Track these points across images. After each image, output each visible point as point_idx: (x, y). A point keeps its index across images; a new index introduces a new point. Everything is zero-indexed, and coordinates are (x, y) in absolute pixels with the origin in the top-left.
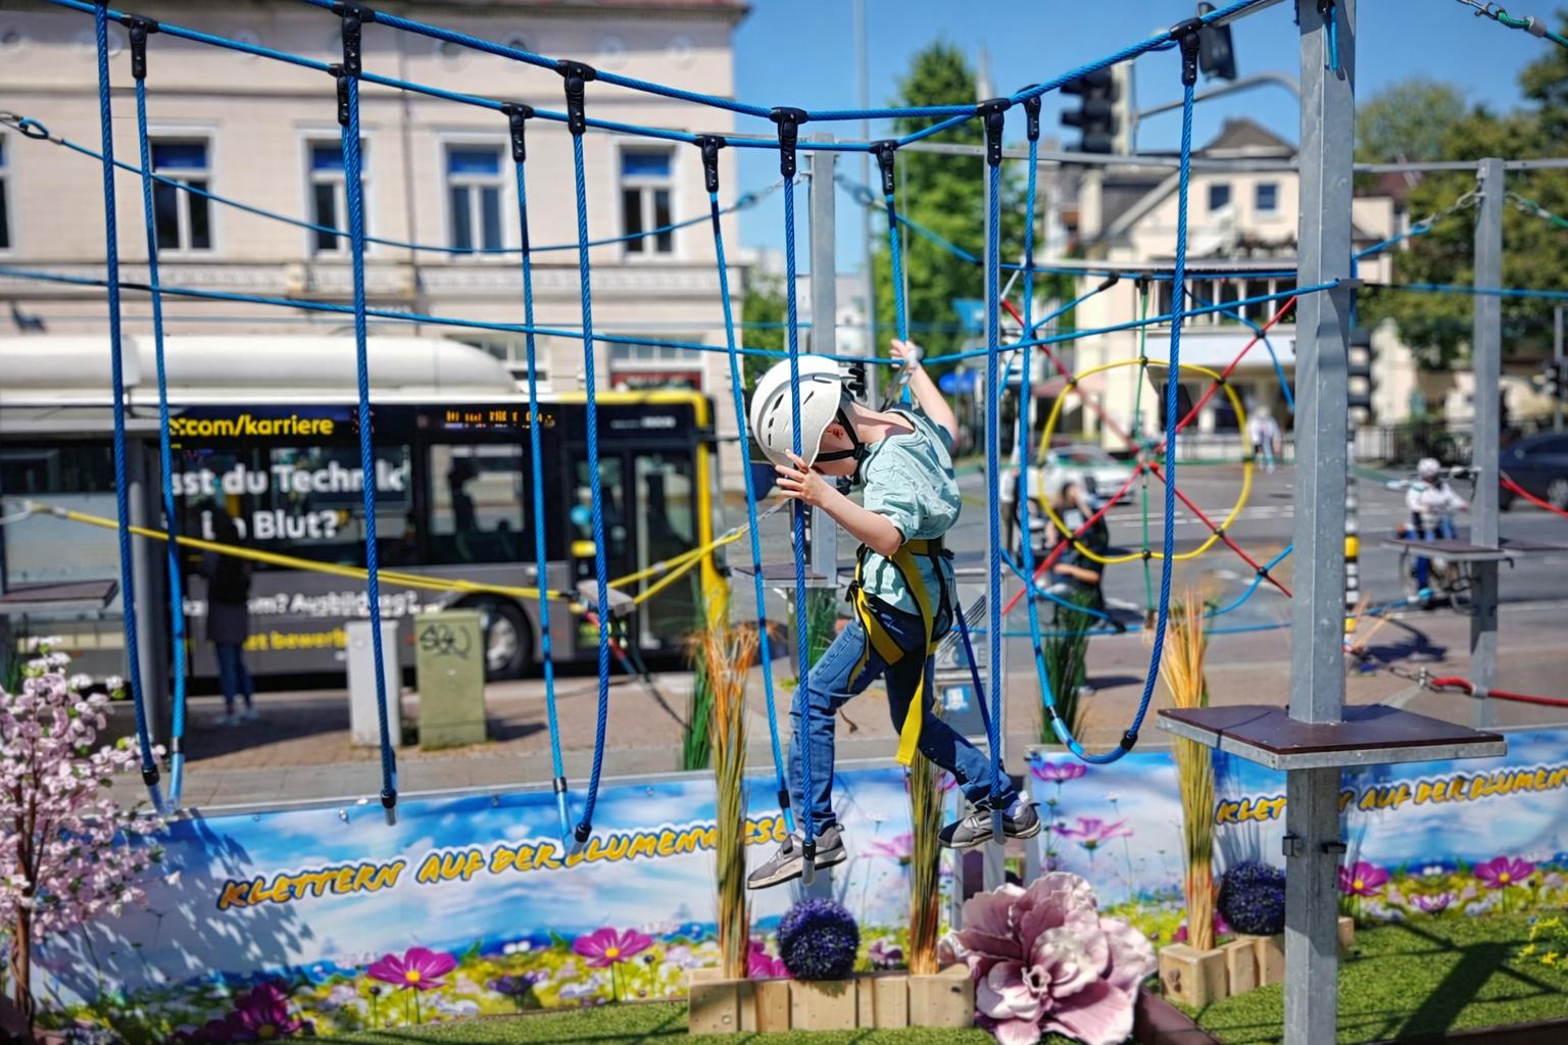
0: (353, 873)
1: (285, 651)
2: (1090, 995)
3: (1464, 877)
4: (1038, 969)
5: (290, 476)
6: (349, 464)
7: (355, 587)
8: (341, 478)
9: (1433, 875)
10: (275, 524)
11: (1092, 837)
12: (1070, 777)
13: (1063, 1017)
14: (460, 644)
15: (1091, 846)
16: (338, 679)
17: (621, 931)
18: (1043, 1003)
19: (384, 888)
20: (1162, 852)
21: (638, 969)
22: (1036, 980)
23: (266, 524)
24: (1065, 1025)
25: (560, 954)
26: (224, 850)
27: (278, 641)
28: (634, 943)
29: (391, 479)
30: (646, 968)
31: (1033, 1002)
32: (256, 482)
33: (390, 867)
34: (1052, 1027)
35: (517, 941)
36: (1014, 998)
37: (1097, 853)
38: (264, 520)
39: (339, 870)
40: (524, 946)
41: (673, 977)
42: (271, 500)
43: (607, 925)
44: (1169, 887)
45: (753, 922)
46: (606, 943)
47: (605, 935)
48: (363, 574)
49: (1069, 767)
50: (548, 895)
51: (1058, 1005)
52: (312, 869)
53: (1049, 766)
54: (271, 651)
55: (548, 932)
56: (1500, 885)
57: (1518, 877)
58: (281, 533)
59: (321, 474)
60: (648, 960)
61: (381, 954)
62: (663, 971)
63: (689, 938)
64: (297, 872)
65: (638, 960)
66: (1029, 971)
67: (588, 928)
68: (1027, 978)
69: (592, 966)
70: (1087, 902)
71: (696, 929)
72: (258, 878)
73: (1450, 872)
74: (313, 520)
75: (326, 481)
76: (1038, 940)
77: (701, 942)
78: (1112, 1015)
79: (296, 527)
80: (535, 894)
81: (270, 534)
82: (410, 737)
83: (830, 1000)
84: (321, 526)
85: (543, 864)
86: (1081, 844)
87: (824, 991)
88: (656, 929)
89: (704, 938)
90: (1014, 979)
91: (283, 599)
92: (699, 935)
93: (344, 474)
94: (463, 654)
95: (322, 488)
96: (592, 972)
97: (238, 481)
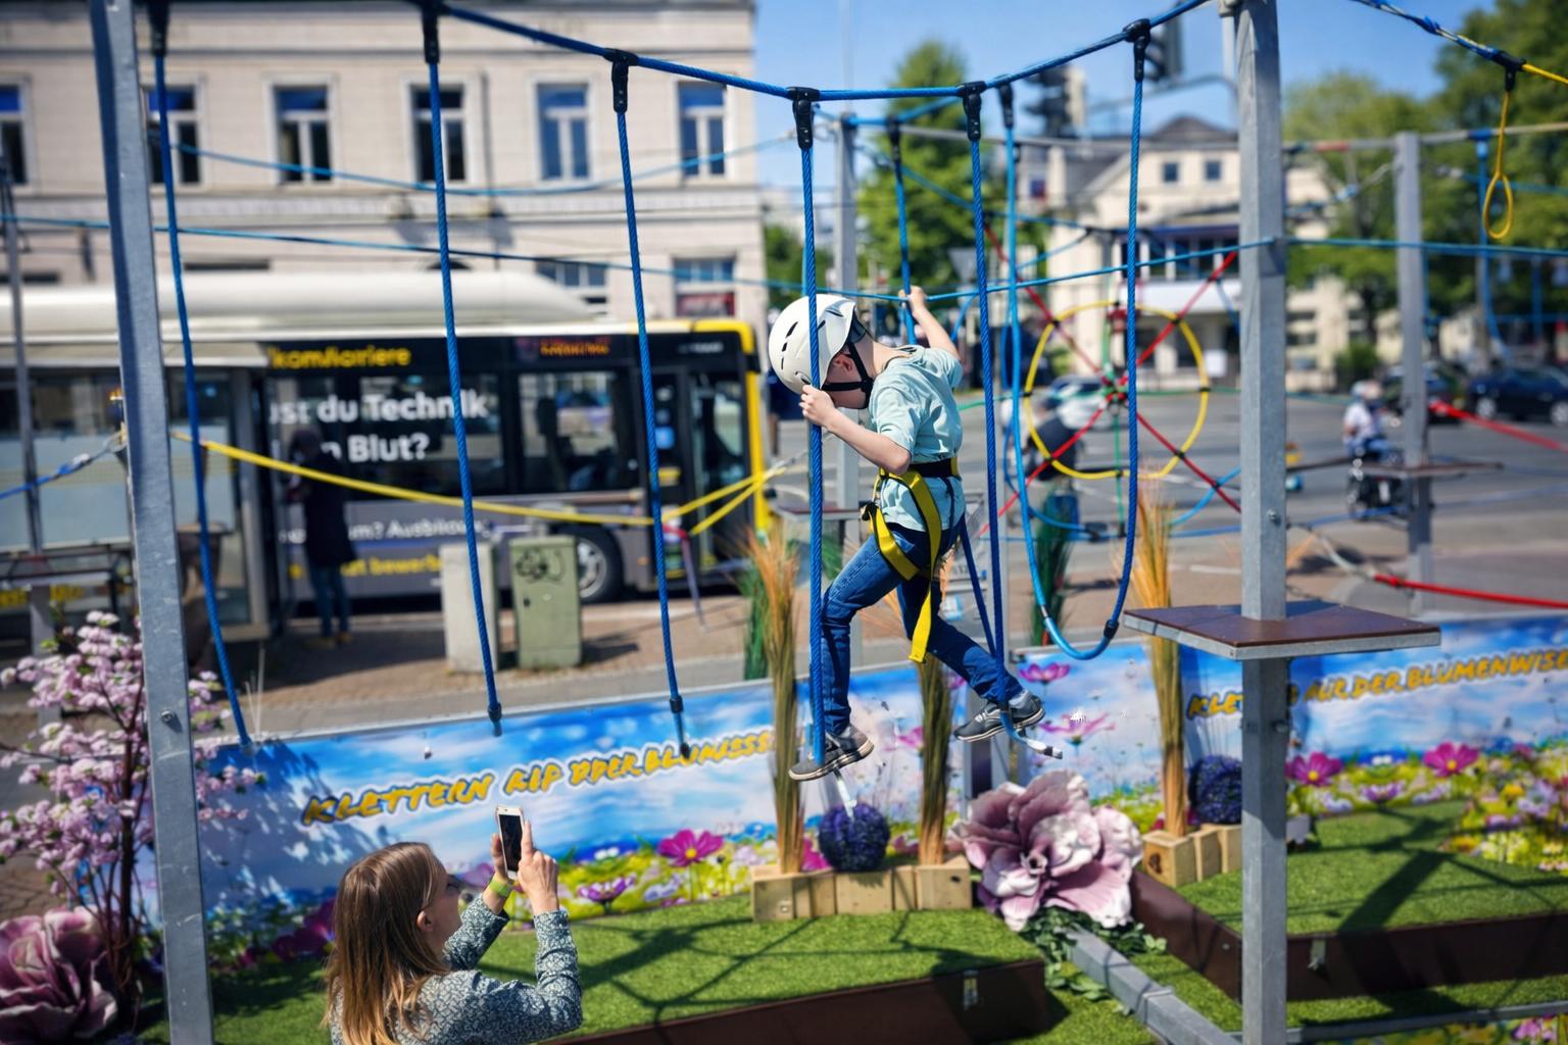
0: (445, 787)
1: (384, 577)
2: (1086, 875)
3: (1414, 766)
4: (1035, 853)
5: (380, 404)
6: (434, 393)
7: (449, 515)
8: (425, 407)
9: (1383, 765)
10: (369, 447)
11: (1077, 733)
12: (1055, 677)
13: (1063, 894)
14: (554, 570)
15: (1077, 742)
16: (432, 602)
17: (698, 832)
18: (1042, 882)
19: (476, 802)
20: (1140, 745)
21: (711, 868)
22: (1034, 864)
23: (361, 449)
24: (1064, 899)
25: (645, 856)
26: (302, 766)
27: (379, 567)
28: (708, 844)
29: (474, 405)
30: (718, 867)
31: (1033, 882)
32: (348, 410)
33: (480, 781)
34: (1051, 902)
35: (607, 846)
36: (1015, 879)
37: (1082, 747)
38: (358, 444)
39: (431, 785)
40: (613, 852)
41: (742, 874)
42: (362, 427)
43: (685, 827)
44: (1147, 779)
45: (805, 820)
46: (685, 845)
47: (685, 837)
48: (459, 502)
49: (1054, 667)
50: (634, 803)
51: (1055, 884)
52: (400, 784)
53: (1034, 667)
54: (368, 577)
55: (635, 837)
56: (1447, 773)
57: (1461, 765)
58: (375, 457)
59: (407, 403)
60: (720, 860)
61: (476, 862)
62: (733, 868)
63: (752, 838)
64: (386, 788)
65: (711, 860)
66: (1027, 855)
67: (669, 831)
68: (1025, 861)
69: (673, 866)
70: (1080, 793)
71: (758, 828)
72: (346, 794)
73: (1400, 762)
74: (404, 443)
75: (413, 409)
76: (1035, 829)
77: (763, 841)
78: (1109, 893)
79: (389, 450)
80: (623, 803)
81: (364, 457)
82: (509, 660)
83: (869, 890)
84: (413, 448)
85: (629, 772)
86: (1067, 741)
87: (862, 882)
88: (726, 831)
89: (765, 837)
90: (1013, 861)
91: (379, 527)
92: (761, 833)
93: (430, 402)
94: (556, 579)
95: (410, 416)
96: (673, 871)
97: (333, 410)
